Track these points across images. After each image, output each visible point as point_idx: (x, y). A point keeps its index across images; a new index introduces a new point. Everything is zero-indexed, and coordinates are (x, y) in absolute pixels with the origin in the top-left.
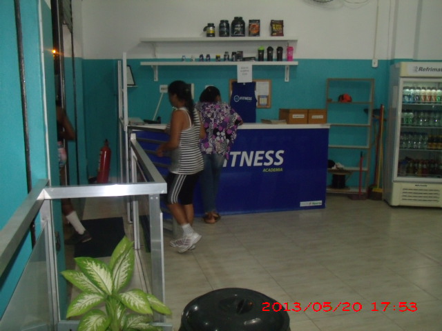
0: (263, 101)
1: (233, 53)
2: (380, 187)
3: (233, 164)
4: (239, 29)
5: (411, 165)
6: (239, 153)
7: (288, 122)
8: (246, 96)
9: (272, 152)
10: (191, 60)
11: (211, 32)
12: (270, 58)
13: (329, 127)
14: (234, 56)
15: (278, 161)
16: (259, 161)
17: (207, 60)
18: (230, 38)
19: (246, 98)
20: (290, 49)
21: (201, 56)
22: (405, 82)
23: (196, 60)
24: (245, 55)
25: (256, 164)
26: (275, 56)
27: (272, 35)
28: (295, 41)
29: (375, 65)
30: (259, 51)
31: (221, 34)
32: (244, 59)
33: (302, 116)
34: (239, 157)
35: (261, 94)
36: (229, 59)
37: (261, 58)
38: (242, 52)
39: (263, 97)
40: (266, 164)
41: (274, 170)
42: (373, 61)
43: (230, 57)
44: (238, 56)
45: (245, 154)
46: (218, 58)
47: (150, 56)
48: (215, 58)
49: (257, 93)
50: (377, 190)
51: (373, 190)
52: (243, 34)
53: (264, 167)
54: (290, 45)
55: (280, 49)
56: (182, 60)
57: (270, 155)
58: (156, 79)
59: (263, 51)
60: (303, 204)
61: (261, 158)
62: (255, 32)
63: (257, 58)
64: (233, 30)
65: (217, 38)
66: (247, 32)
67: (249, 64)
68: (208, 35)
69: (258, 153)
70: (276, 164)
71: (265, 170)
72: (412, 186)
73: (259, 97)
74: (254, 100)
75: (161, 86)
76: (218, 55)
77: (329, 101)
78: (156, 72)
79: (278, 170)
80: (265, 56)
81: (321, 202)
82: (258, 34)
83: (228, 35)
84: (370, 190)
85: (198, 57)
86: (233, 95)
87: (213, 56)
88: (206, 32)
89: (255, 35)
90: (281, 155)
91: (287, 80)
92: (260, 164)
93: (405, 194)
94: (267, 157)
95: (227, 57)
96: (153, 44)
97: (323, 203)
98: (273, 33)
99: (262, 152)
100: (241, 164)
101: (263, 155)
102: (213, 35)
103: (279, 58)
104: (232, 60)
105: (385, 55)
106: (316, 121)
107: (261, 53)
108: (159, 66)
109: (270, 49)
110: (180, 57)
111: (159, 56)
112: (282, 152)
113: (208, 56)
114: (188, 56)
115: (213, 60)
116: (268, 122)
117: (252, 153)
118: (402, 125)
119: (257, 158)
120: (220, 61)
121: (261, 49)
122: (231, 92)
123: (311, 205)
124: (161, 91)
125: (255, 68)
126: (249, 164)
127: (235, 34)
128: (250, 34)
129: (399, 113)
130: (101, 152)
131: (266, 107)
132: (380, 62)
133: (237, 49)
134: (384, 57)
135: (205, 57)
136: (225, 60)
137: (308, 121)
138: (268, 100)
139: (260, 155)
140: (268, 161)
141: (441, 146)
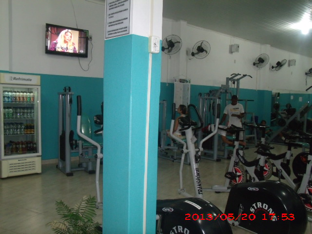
5: (14, 146)
22: (4, 87)
72: (16, 161)
93: (11, 168)
118: (4, 118)
129: (2, 110)
141: (34, 131)
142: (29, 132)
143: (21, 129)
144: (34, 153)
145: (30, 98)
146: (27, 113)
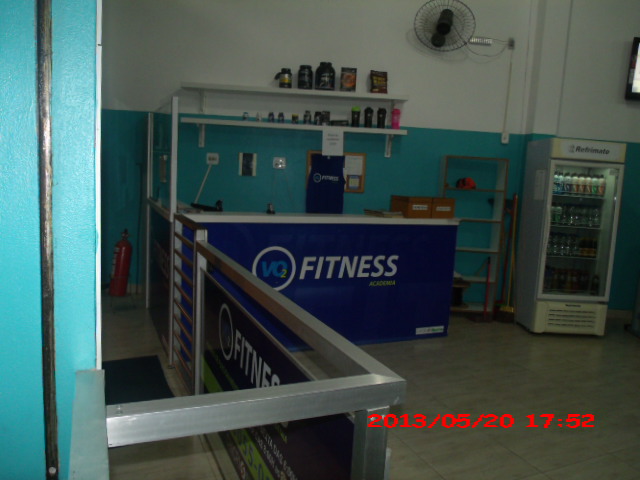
0: (354, 183)
1: (317, 114)
2: (511, 305)
3: (329, 276)
4: (327, 79)
5: (556, 277)
6: (338, 258)
7: (406, 215)
8: (331, 175)
9: (382, 257)
10: (256, 120)
11: (287, 81)
12: (368, 124)
13: (456, 223)
14: (318, 118)
15: (390, 270)
16: (365, 271)
17: (279, 121)
18: (313, 92)
19: (331, 178)
20: (396, 113)
21: (271, 115)
22: (557, 166)
23: (264, 120)
24: (333, 118)
25: (361, 275)
26: (375, 121)
27: (372, 91)
28: (402, 102)
29: (505, 141)
30: (354, 113)
31: (301, 85)
32: (333, 123)
33: (424, 207)
34: (338, 265)
35: (352, 173)
36: (310, 122)
37: (355, 123)
38: (328, 113)
39: (354, 176)
40: (374, 275)
41: (384, 283)
42: (503, 137)
43: (313, 119)
44: (323, 118)
45: (346, 260)
46: (295, 119)
47: (194, 111)
48: (290, 118)
49: (346, 172)
50: (507, 309)
51: (502, 309)
52: (332, 87)
53: (371, 279)
54: (396, 107)
55: (382, 112)
56: (244, 118)
57: (380, 262)
58: (202, 144)
59: (358, 113)
60: (420, 331)
61: (368, 266)
62: (348, 85)
63: (350, 122)
64: (319, 81)
65: (295, 90)
66: (337, 84)
67: (340, 131)
68: (282, 85)
69: (364, 258)
70: (387, 274)
71: (372, 284)
72: (562, 306)
73: (348, 176)
74: (342, 181)
75: (209, 155)
76: (295, 114)
77: (446, 185)
78: (202, 135)
79: (389, 283)
80: (362, 119)
81: (442, 327)
82: (353, 88)
83: (310, 87)
84: (496, 308)
85: (266, 116)
86: (313, 172)
87: (288, 116)
88: (278, 81)
89: (349, 90)
90: (394, 261)
91: (387, 155)
92: (366, 275)
93: (552, 317)
94: (377, 264)
95: (308, 118)
96: (198, 92)
97: (445, 329)
98: (372, 88)
99: (370, 258)
100: (341, 275)
101: (371, 262)
102: (289, 86)
103: (381, 124)
104: (315, 123)
105: (519, 128)
106: (442, 215)
107: (355, 114)
108: (207, 125)
109: (369, 111)
110: (241, 114)
111: (207, 111)
112: (396, 257)
113: (281, 115)
114: (252, 114)
115: (288, 122)
116: (378, 214)
117: (356, 258)
118: (552, 223)
119: (363, 266)
120: (297, 123)
121: (357, 110)
122: (310, 168)
123: (431, 332)
124: (208, 162)
125: (347, 135)
126: (351, 274)
127: (320, 85)
128: (342, 88)
129: (549, 207)
130: (117, 249)
131: (358, 191)
132: (512, 136)
133: (322, 108)
134: (517, 131)
135: (276, 117)
136: (305, 122)
137: (431, 214)
138: (360, 182)
139: (367, 262)
140: (377, 270)
141: (595, 253)
142: (585, 254)
143: (572, 246)
144: (593, 294)
145: (597, 187)
146: (587, 216)
